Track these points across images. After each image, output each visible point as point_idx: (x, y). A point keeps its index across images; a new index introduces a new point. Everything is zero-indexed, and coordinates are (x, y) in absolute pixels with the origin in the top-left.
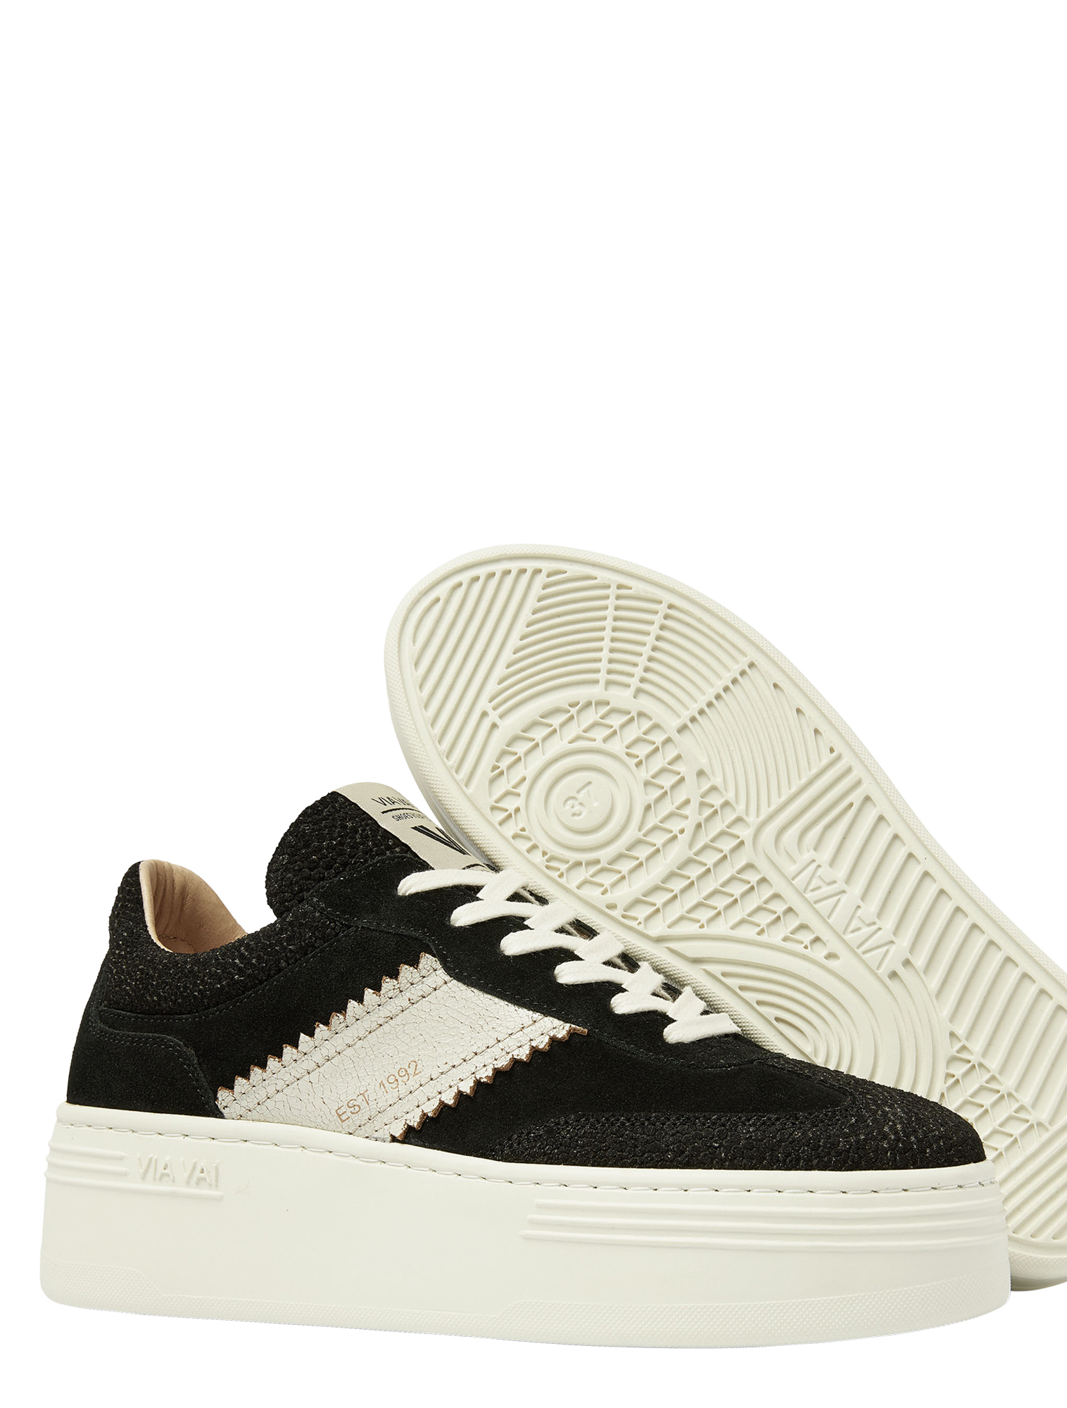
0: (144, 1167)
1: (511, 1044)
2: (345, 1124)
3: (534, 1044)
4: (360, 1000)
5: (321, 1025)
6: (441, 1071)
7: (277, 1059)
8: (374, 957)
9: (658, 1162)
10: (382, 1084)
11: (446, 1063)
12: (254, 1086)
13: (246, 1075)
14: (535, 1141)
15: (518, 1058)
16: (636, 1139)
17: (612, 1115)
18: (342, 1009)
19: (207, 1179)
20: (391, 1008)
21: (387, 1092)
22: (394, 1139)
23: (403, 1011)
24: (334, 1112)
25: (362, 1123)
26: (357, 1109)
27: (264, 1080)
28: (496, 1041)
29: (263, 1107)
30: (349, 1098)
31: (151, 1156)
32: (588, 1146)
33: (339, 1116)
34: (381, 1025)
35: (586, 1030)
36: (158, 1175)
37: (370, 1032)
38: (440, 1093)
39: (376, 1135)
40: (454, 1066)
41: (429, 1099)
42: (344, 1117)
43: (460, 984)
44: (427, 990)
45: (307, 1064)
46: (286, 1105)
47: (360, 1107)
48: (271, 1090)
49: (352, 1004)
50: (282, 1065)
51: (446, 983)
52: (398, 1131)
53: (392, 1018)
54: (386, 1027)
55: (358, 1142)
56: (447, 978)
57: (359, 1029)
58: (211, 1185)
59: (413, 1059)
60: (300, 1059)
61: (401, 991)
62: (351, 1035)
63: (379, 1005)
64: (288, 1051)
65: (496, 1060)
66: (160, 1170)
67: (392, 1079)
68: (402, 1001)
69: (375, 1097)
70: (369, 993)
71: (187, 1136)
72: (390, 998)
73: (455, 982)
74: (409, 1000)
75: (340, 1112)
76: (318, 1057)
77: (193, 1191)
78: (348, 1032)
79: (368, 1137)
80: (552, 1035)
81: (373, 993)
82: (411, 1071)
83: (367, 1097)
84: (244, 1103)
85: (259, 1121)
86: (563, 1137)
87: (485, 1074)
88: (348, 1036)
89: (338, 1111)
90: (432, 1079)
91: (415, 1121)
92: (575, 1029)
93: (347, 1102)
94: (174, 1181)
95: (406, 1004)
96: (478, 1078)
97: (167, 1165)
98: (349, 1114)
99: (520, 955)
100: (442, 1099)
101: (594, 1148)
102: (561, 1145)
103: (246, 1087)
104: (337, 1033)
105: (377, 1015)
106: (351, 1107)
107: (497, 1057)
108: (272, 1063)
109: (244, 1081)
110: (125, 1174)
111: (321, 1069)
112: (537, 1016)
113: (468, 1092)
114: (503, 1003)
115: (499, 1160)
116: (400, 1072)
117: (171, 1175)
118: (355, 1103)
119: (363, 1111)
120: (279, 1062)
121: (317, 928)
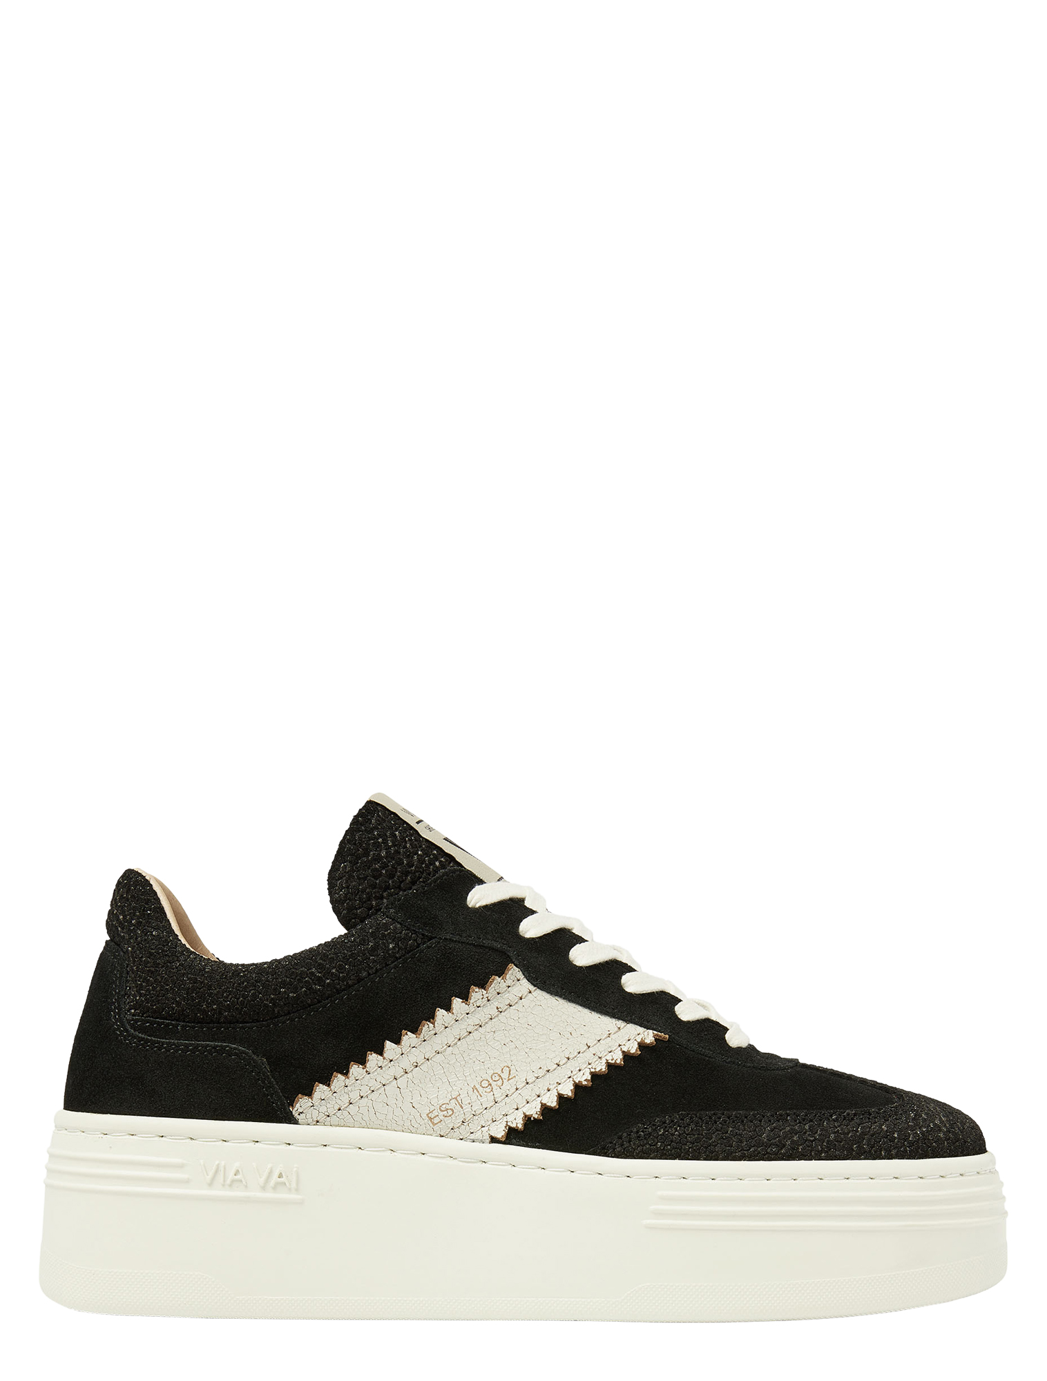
0: (211, 1174)
1: (601, 1049)
2: (436, 1128)
3: (625, 1049)
4: (448, 1008)
5: (409, 1033)
6: (537, 1076)
7: (361, 1066)
8: (459, 967)
9: (764, 1155)
10: (474, 1088)
11: (540, 1068)
12: (335, 1092)
13: (327, 1082)
14: (645, 1138)
15: (613, 1062)
16: (740, 1135)
17: (714, 1114)
18: (431, 1017)
19: (287, 1184)
20: (480, 1016)
21: (481, 1096)
22: (494, 1140)
23: (491, 1019)
24: (424, 1116)
25: (456, 1126)
26: (450, 1112)
27: (347, 1086)
28: (586, 1047)
29: (345, 1113)
30: (441, 1102)
31: (217, 1163)
32: (697, 1143)
33: (431, 1119)
34: (470, 1033)
35: (667, 1036)
36: (228, 1182)
37: (459, 1040)
38: (539, 1096)
39: (472, 1137)
40: (548, 1071)
41: (528, 1102)
42: (436, 1121)
43: (544, 994)
44: (514, 999)
45: (395, 1070)
46: (371, 1110)
47: (453, 1111)
48: (355, 1096)
49: (440, 1013)
50: (367, 1071)
51: (530, 992)
52: (500, 1133)
53: (481, 1026)
54: (475, 1034)
55: (451, 1144)
56: (532, 988)
57: (449, 1036)
58: (290, 1189)
59: (506, 1064)
60: (386, 1065)
61: (488, 1000)
62: (440, 1042)
63: (468, 1014)
64: (373, 1058)
65: (589, 1064)
66: (231, 1176)
67: (485, 1084)
68: (491, 1010)
69: (469, 1101)
70: (457, 1003)
71: (257, 1142)
72: (478, 1007)
73: (539, 991)
74: (497, 1008)
75: (432, 1115)
76: (406, 1063)
77: (270, 1195)
78: (437, 1039)
79: (462, 1139)
80: (639, 1041)
81: (462, 1002)
82: (505, 1075)
83: (460, 1102)
84: (323, 1109)
85: (338, 1126)
86: (673, 1135)
87: (584, 1078)
88: (438, 1043)
89: (430, 1115)
90: (527, 1083)
91: (518, 1123)
92: (657, 1035)
93: (438, 1106)
94: (246, 1186)
95: (495, 1012)
96: (577, 1082)
97: (238, 1171)
98: (442, 1118)
99: (589, 966)
100: (544, 1102)
101: (704, 1144)
102: (672, 1141)
103: (326, 1093)
104: (425, 1041)
105: (466, 1023)
106: (443, 1111)
107: (590, 1062)
108: (355, 1069)
109: (325, 1087)
110: (187, 1181)
111: (409, 1075)
112: (621, 1023)
113: (570, 1094)
114: (586, 1011)
115: (613, 1157)
116: (493, 1077)
117: (243, 1180)
118: (448, 1107)
119: (457, 1115)
120: (363, 1069)
121: (400, 939)
